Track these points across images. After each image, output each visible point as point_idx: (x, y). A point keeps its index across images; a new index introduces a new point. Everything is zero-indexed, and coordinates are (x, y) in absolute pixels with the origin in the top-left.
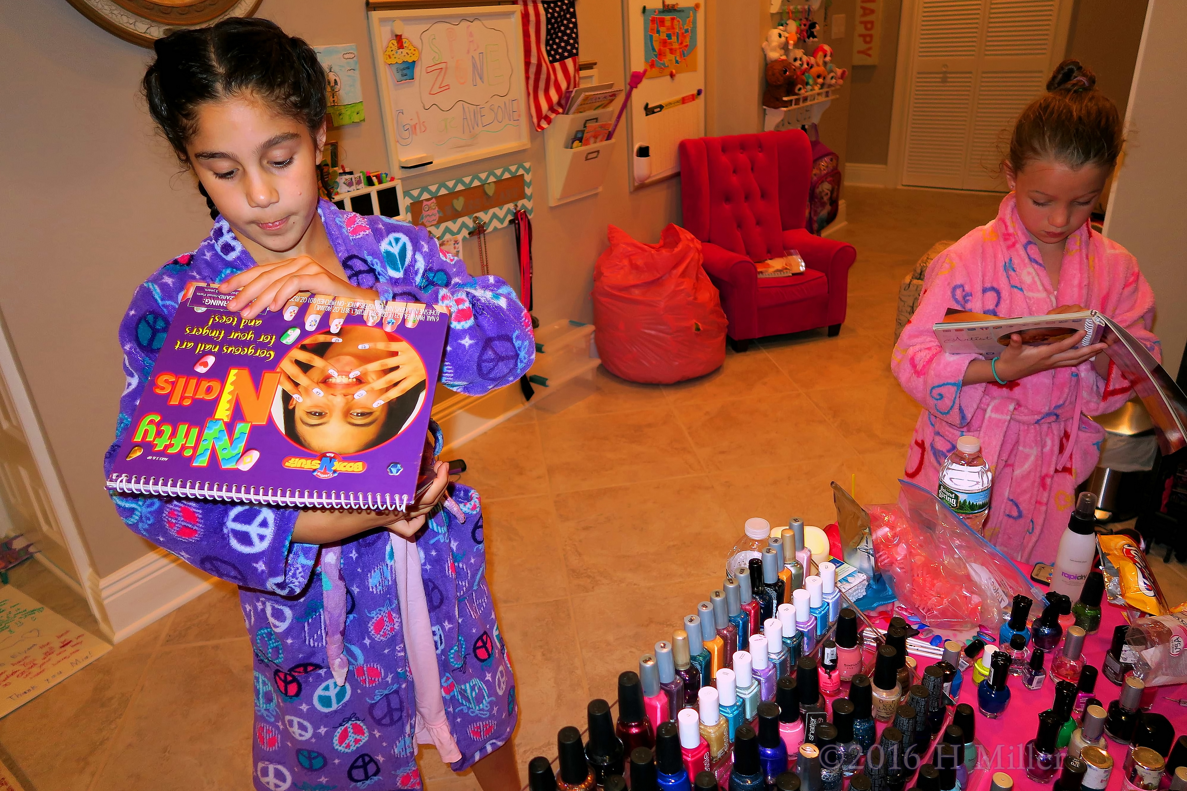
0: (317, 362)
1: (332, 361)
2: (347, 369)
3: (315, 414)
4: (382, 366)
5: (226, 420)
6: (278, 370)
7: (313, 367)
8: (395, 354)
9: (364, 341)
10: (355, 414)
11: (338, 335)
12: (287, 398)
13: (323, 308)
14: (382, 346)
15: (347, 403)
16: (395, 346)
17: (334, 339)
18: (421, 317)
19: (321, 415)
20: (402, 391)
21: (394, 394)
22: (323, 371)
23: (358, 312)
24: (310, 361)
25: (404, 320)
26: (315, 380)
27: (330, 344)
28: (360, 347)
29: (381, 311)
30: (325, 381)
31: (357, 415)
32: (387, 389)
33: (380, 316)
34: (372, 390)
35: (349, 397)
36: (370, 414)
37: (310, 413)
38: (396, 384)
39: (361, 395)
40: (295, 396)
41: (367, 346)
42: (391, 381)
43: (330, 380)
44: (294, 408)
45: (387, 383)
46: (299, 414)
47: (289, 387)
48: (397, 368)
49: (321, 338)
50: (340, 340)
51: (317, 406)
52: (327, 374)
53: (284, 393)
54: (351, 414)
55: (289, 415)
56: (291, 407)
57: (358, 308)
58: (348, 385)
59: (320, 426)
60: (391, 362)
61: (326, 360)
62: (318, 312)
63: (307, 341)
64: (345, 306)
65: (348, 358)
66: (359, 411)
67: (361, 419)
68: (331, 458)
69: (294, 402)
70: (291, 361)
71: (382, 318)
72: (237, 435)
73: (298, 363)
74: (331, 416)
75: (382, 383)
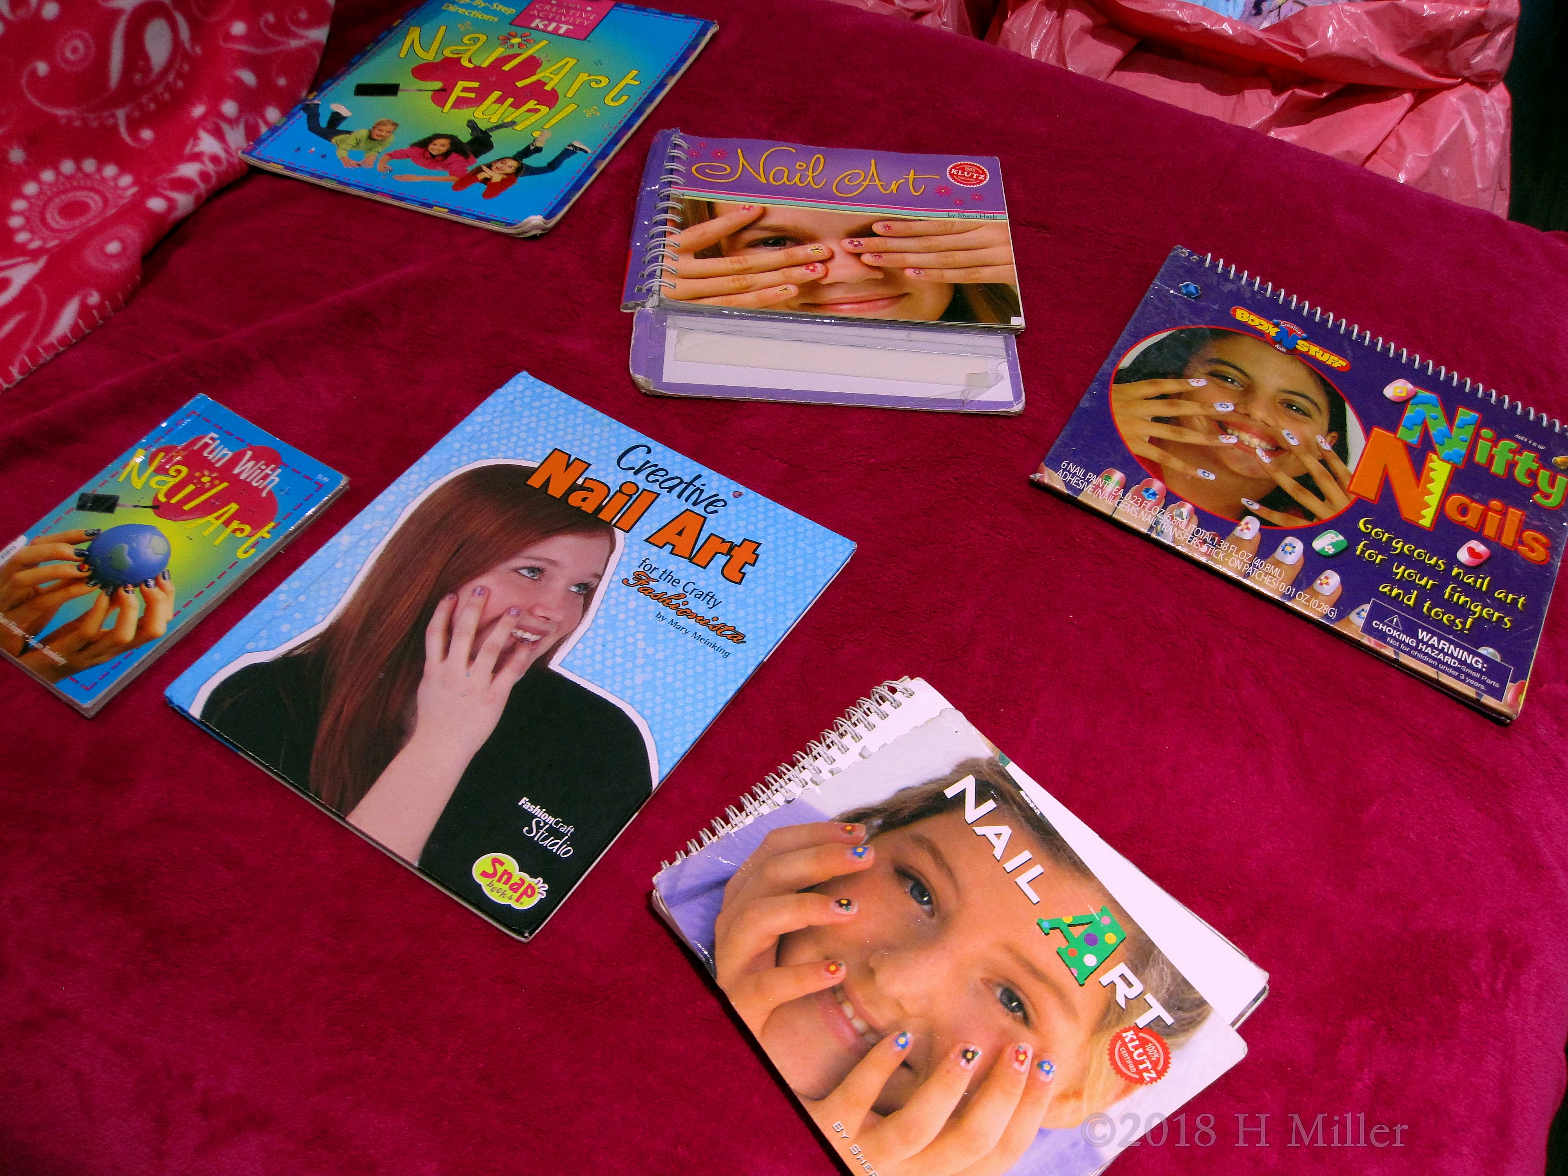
0: (1287, 483)
1: (1261, 474)
2: (1239, 452)
3: (1298, 410)
4: (1181, 433)
5: (1434, 457)
6: (1353, 497)
7: (1295, 479)
8: (1155, 441)
9: (1202, 482)
10: (1236, 384)
11: (1248, 512)
12: (1341, 450)
13: (1269, 568)
14: (1175, 464)
15: (1246, 404)
16: (1153, 453)
17: (1255, 507)
18: (1096, 480)
19: (1290, 405)
20: (1156, 383)
21: (1170, 386)
22: (1280, 466)
23: (1207, 535)
24: (1300, 490)
25: (1126, 488)
26: (1293, 457)
27: (1262, 502)
28: (1212, 477)
29: (1165, 519)
30: (1277, 449)
31: (1233, 382)
32: (1179, 396)
33: (1167, 515)
34: (1203, 404)
35: (1241, 410)
36: (1213, 374)
37: (1305, 414)
38: (1163, 397)
39: (1224, 407)
40: (1327, 447)
41: (1200, 473)
42: (1172, 405)
43: (1269, 447)
44: (1330, 431)
45: (1178, 405)
46: (1323, 421)
47: (1337, 464)
48: (1157, 419)
49: (1277, 518)
50: (1244, 501)
51: (1296, 420)
52: (1273, 458)
53: (1345, 460)
54: (1242, 386)
55: (1338, 426)
56: (1334, 434)
57: (1205, 542)
58: (1241, 428)
59: (1291, 390)
60: (1163, 432)
61: (1272, 481)
62: (1278, 564)
63: (1302, 523)
64: (1228, 555)
65: (1236, 468)
66: (1229, 385)
67: (1230, 374)
68: (1280, 343)
69: (1329, 438)
70: (1330, 501)
71: (1165, 507)
72: (1417, 431)
73: (1320, 495)
74: (1274, 397)
75: (1186, 409)
